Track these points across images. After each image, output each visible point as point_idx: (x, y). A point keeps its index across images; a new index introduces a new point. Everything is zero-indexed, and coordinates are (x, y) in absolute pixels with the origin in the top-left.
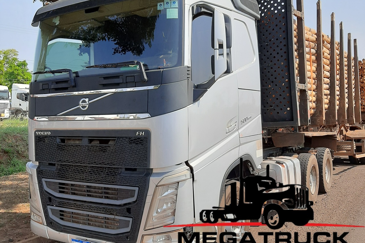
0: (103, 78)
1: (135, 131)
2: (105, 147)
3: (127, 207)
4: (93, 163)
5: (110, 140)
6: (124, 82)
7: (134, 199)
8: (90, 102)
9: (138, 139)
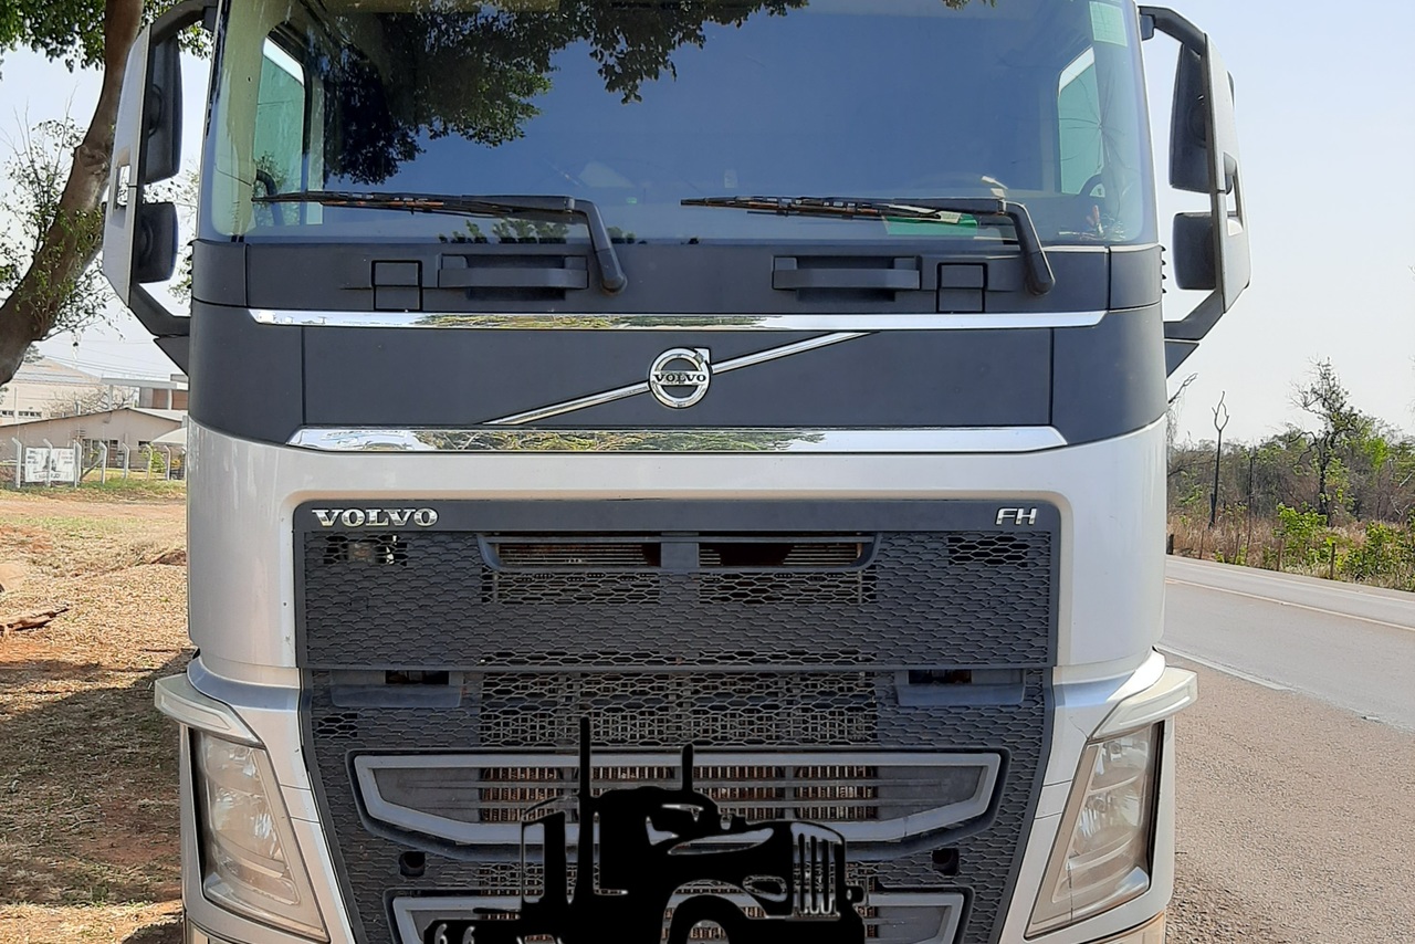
0: (795, 260)
1: (988, 506)
2: (811, 579)
3: (939, 845)
4: (732, 658)
5: (791, 546)
6: (924, 287)
7: (978, 807)
8: (716, 368)
9: (1000, 539)
